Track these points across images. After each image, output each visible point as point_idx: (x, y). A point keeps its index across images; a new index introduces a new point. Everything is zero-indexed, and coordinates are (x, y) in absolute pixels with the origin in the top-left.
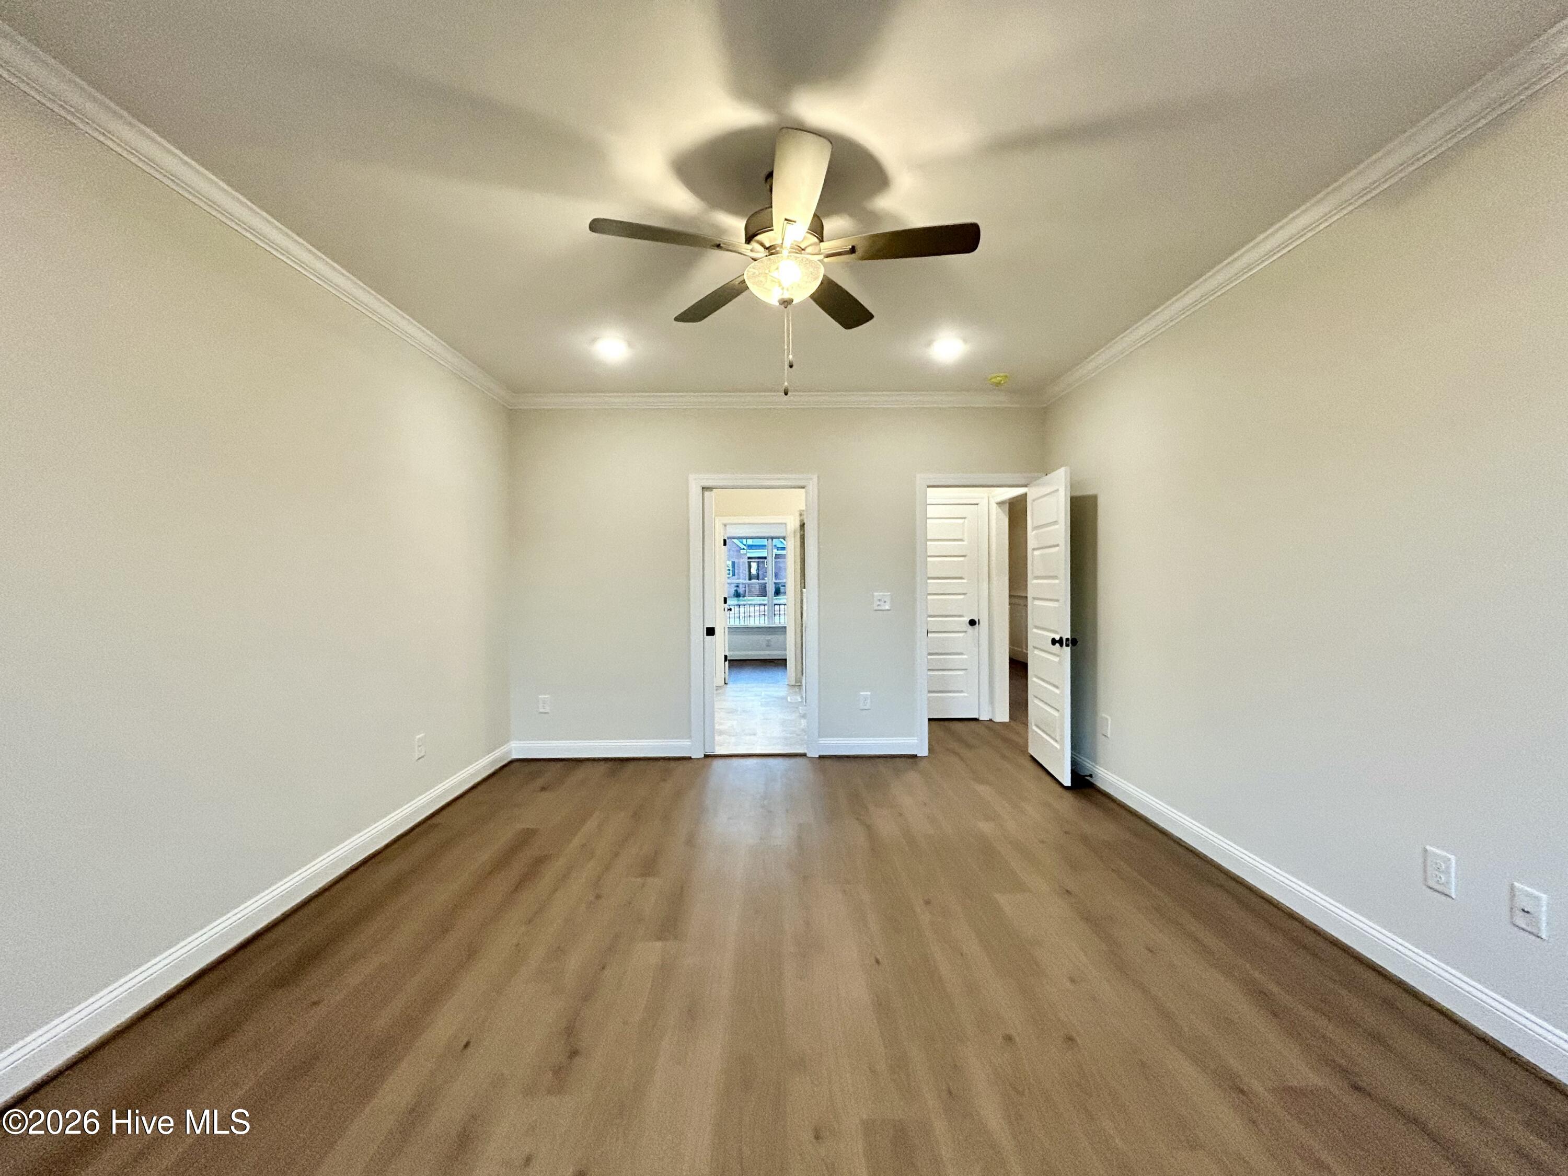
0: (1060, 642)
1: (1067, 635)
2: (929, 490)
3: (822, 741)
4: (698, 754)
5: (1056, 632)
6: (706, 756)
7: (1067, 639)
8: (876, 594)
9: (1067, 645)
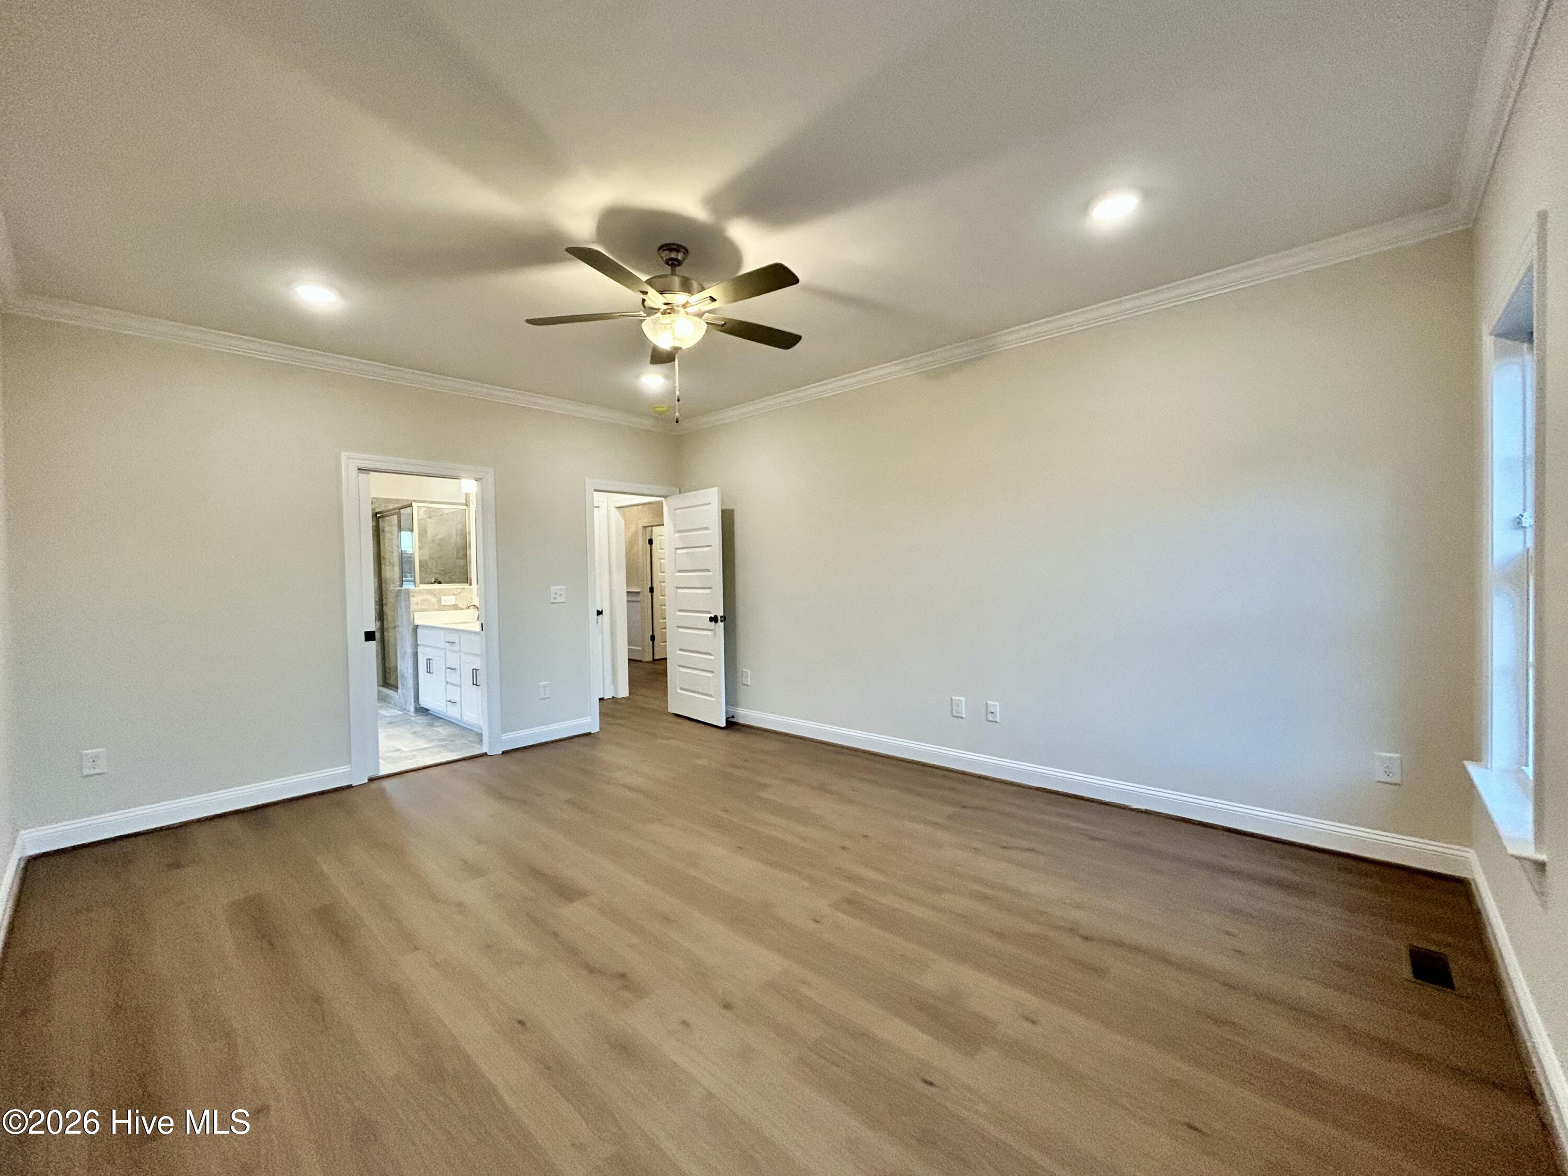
0: (714, 619)
1: (720, 613)
2: (596, 493)
3: (506, 737)
4: (360, 779)
5: (709, 612)
6: (371, 780)
7: (721, 617)
8: (552, 588)
9: (722, 621)
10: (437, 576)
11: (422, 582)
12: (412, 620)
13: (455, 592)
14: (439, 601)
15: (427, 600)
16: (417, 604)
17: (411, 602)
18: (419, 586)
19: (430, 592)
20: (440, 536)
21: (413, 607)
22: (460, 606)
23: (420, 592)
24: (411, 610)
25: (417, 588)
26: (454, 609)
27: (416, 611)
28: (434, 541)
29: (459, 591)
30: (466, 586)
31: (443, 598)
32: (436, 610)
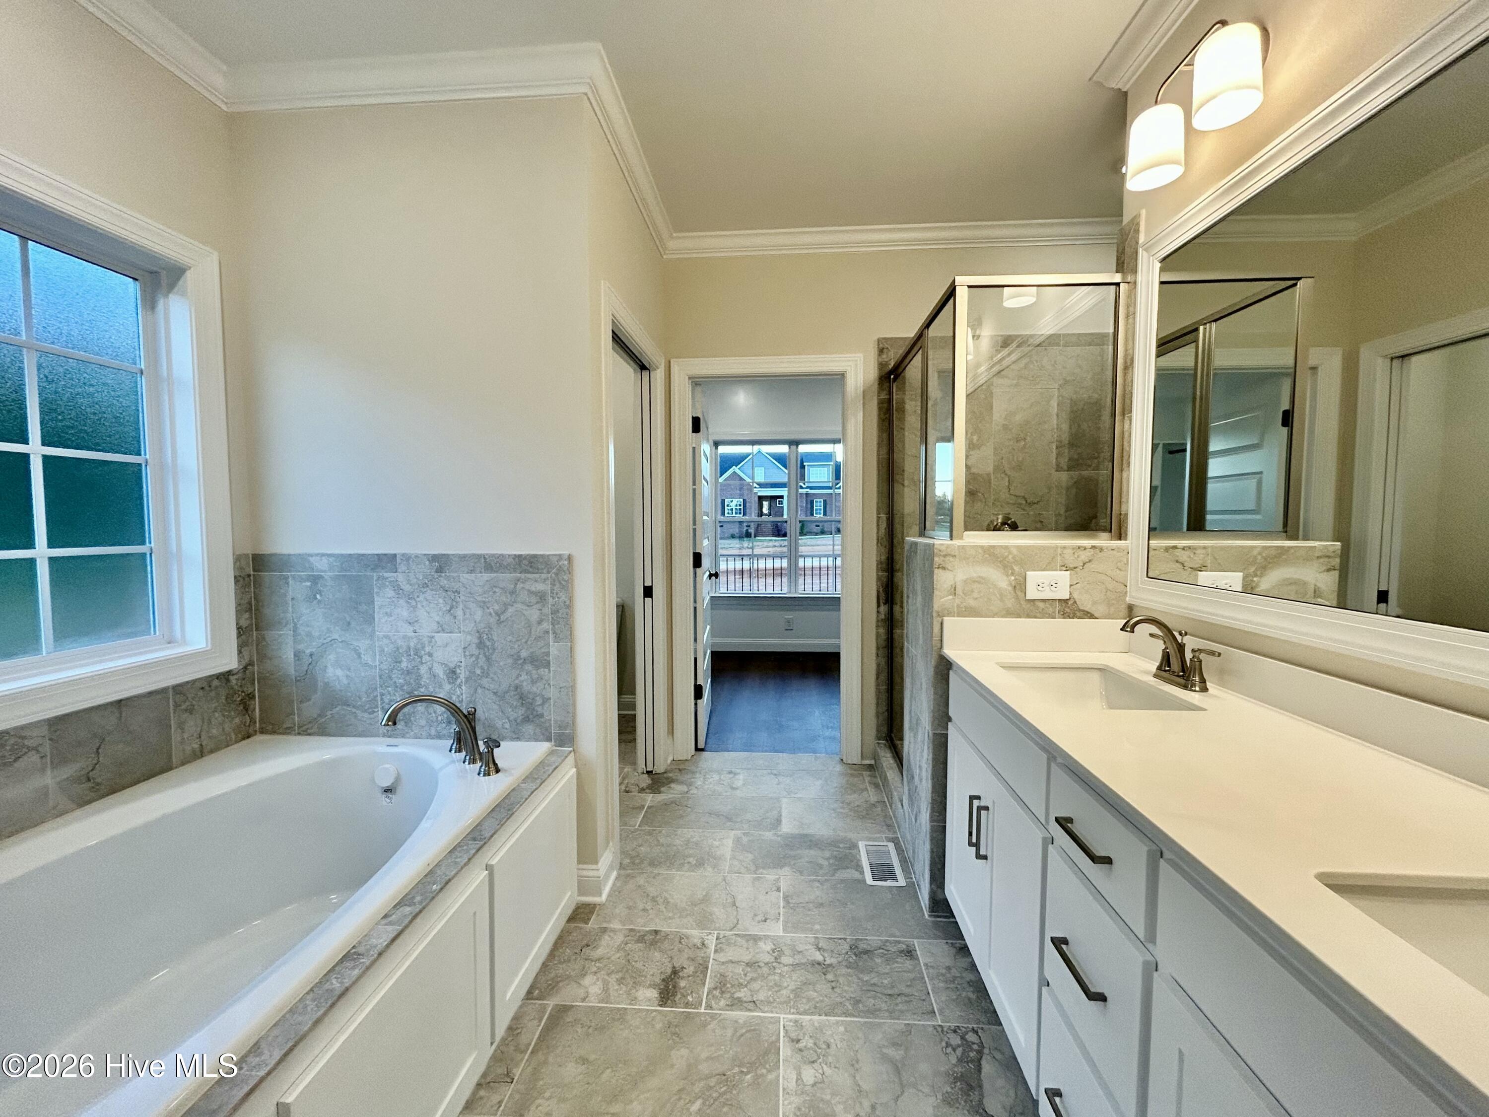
10: (1007, 510)
11: (969, 526)
12: (936, 638)
13: (1071, 561)
14: (1020, 586)
15: (980, 580)
16: (954, 591)
17: (937, 585)
18: (961, 538)
19: (991, 555)
20: (1018, 418)
21: (941, 600)
22: (1085, 603)
23: (964, 555)
24: (937, 605)
25: (956, 542)
26: (1065, 615)
27: (950, 614)
28: (1005, 427)
29: (1084, 556)
30: (1103, 540)
31: (1033, 577)
32: (1009, 613)
